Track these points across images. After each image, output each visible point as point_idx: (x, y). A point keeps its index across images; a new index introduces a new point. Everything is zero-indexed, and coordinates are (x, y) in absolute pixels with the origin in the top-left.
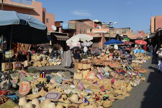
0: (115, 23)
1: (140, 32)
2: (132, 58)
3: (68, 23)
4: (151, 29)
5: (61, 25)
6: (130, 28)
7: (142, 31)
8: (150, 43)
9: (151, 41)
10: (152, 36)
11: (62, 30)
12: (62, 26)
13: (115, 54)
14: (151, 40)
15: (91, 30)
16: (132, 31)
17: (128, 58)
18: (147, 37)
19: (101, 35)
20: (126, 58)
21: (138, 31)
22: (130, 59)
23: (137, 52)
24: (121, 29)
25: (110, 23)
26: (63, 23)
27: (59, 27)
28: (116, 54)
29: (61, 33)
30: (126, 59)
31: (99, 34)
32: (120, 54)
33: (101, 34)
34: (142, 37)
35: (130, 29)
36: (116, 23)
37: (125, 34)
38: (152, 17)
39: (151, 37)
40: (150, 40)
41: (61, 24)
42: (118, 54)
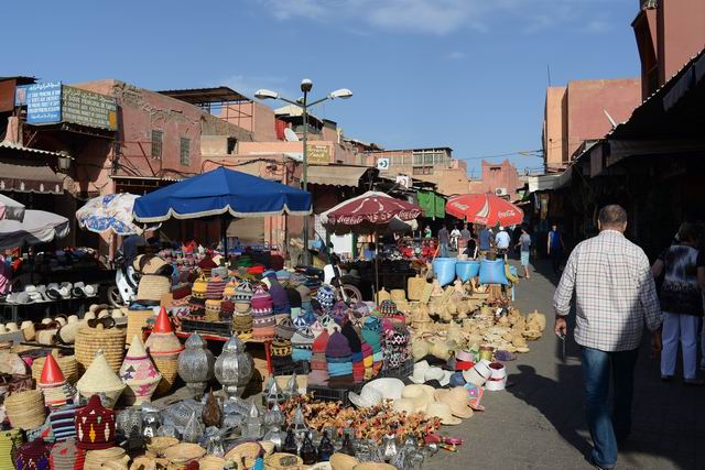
0: (336, 94)
1: (495, 169)
2: (358, 362)
3: (62, 87)
4: (545, 151)
5: (18, 103)
6: (449, 151)
7: (506, 163)
8: (543, 217)
9: (545, 210)
10: (552, 183)
11: (27, 130)
12: (25, 108)
13: (202, 312)
14: (549, 205)
15: (232, 144)
16: (462, 164)
17: (321, 357)
18: (526, 187)
19: (275, 169)
20: (298, 355)
21: (484, 163)
22: (341, 368)
23: (456, 278)
24: (410, 151)
25: (306, 88)
26: (32, 88)
27: (10, 114)
28: (213, 305)
29: (19, 146)
30: (299, 368)
31: (264, 165)
32: (241, 309)
33: (279, 167)
34: (504, 193)
35: (449, 155)
36: (345, 92)
37: (424, 178)
38: (551, 90)
39: (550, 185)
40: (545, 202)
41: (21, 91)
42: (227, 309)
